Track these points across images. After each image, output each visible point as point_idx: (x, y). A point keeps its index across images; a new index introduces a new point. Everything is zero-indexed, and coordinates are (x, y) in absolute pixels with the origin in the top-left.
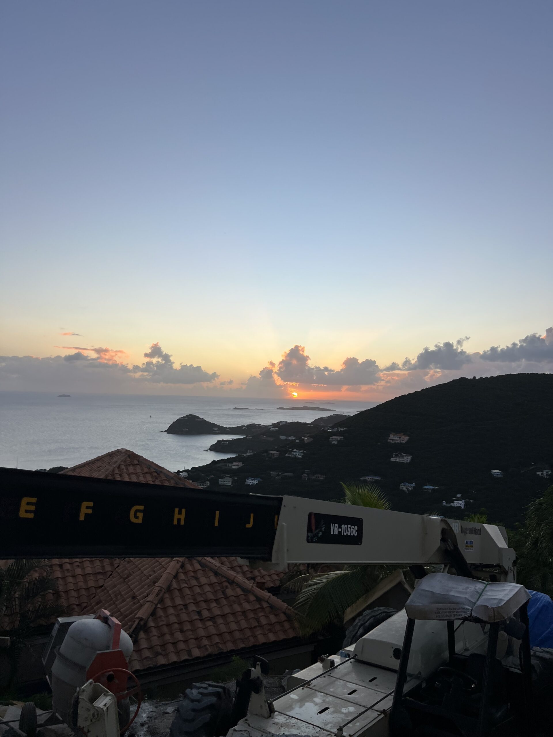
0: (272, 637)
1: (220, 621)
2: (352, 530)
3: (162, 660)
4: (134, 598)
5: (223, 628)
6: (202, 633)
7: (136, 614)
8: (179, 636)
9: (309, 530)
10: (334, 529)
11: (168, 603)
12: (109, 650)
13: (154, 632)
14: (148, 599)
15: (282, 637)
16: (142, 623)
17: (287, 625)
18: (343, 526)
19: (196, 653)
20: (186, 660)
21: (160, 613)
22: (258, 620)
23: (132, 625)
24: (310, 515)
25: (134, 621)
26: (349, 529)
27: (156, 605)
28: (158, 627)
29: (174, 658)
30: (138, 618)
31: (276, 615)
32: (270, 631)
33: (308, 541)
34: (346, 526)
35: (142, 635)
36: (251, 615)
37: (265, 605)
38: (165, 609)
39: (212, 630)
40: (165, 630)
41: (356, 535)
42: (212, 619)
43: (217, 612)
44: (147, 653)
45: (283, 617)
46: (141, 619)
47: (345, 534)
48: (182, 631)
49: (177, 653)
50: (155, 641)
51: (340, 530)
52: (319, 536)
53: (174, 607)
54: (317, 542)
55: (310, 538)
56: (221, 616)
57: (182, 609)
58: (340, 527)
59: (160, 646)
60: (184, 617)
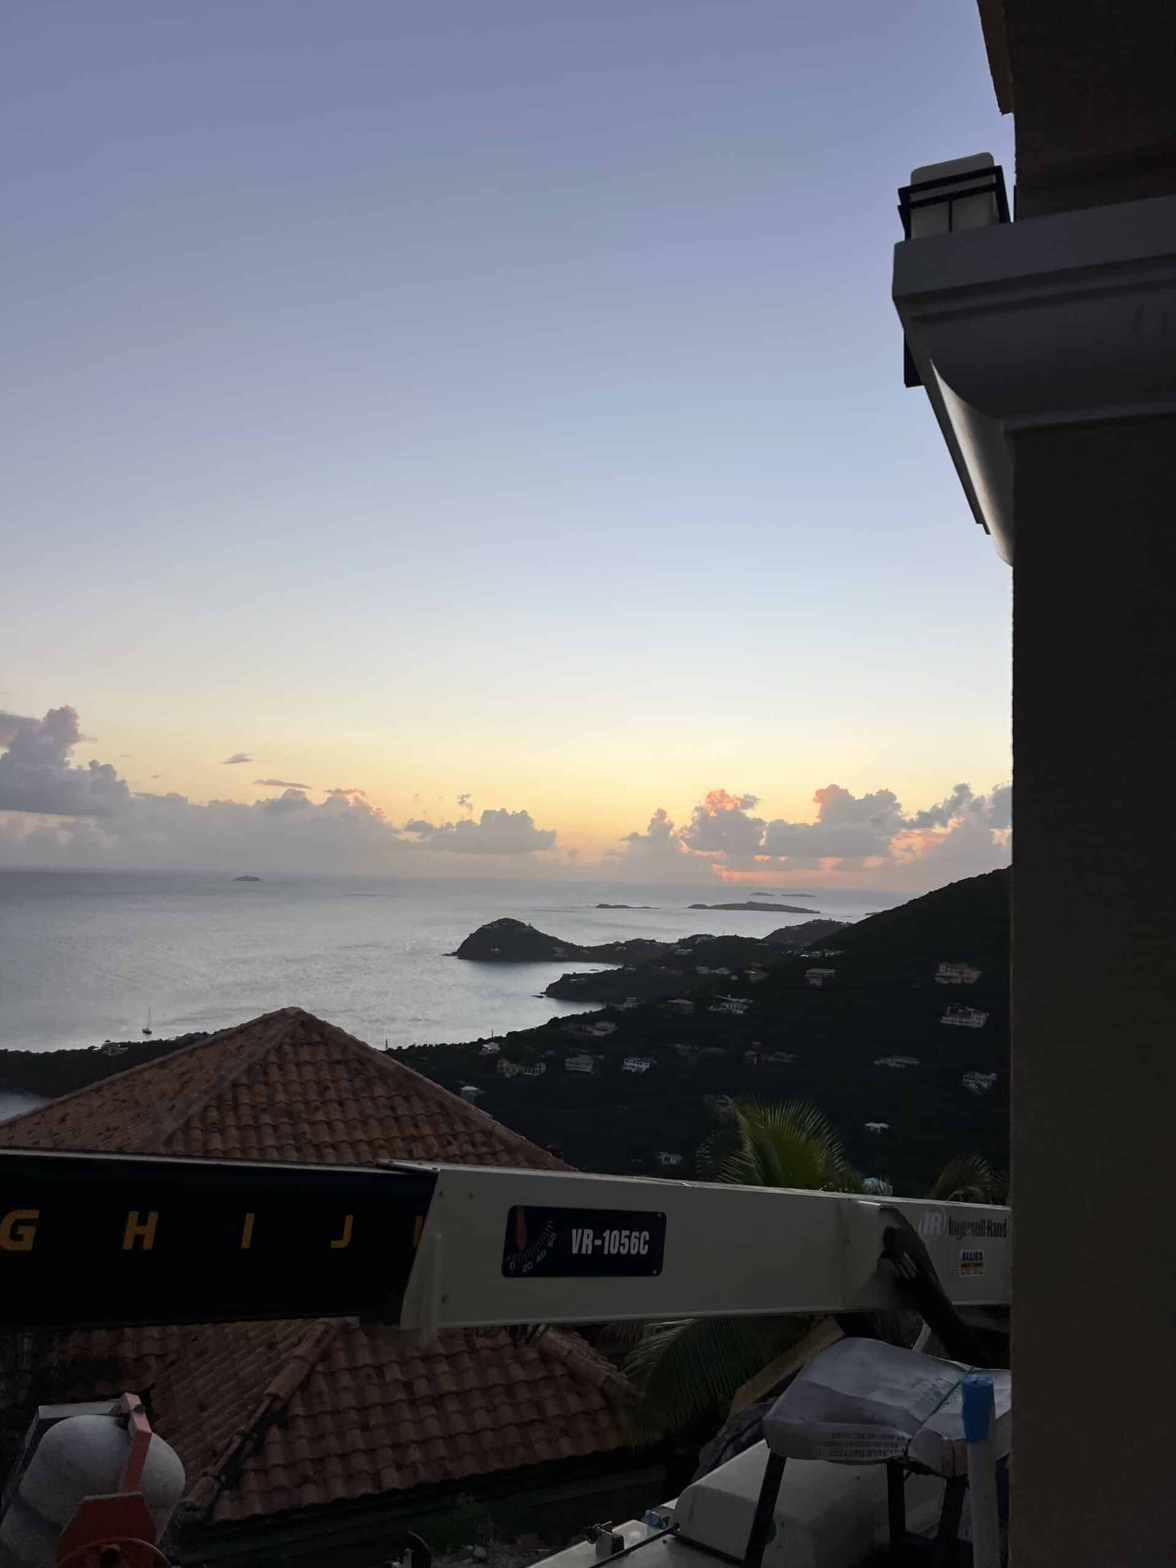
0: (566, 1448)
1: (452, 1405)
2: (633, 1240)
3: (311, 1495)
4: (271, 1346)
5: (459, 1424)
6: (408, 1432)
7: (266, 1387)
8: (357, 1439)
9: (510, 1246)
10: (582, 1241)
11: (341, 1360)
12: (116, 1491)
13: (303, 1427)
14: (299, 1351)
15: (589, 1446)
16: (278, 1406)
17: (604, 1420)
18: (607, 1234)
19: (392, 1479)
20: (366, 1497)
21: (321, 1384)
22: (539, 1407)
23: (254, 1411)
24: (513, 1212)
25: (262, 1402)
26: (624, 1240)
27: (313, 1366)
28: (310, 1417)
29: (339, 1490)
30: (269, 1395)
31: (580, 1395)
32: (565, 1432)
33: (506, 1272)
34: (615, 1233)
35: (275, 1434)
36: (524, 1394)
37: (559, 1370)
38: (331, 1375)
39: (434, 1427)
40: (328, 1422)
41: (644, 1252)
42: (436, 1400)
43: (448, 1385)
44: (280, 1478)
45: (597, 1401)
46: (275, 1398)
47: (614, 1251)
48: (365, 1428)
49: (349, 1478)
50: (303, 1448)
51: (598, 1242)
52: (539, 1259)
53: (353, 1370)
54: (529, 1274)
55: (512, 1266)
56: (456, 1394)
57: (369, 1376)
58: (598, 1235)
59: (312, 1460)
60: (374, 1395)
